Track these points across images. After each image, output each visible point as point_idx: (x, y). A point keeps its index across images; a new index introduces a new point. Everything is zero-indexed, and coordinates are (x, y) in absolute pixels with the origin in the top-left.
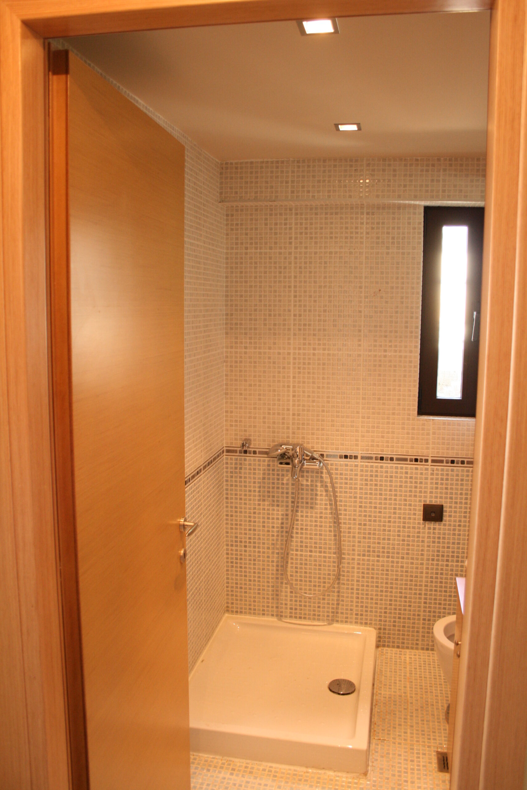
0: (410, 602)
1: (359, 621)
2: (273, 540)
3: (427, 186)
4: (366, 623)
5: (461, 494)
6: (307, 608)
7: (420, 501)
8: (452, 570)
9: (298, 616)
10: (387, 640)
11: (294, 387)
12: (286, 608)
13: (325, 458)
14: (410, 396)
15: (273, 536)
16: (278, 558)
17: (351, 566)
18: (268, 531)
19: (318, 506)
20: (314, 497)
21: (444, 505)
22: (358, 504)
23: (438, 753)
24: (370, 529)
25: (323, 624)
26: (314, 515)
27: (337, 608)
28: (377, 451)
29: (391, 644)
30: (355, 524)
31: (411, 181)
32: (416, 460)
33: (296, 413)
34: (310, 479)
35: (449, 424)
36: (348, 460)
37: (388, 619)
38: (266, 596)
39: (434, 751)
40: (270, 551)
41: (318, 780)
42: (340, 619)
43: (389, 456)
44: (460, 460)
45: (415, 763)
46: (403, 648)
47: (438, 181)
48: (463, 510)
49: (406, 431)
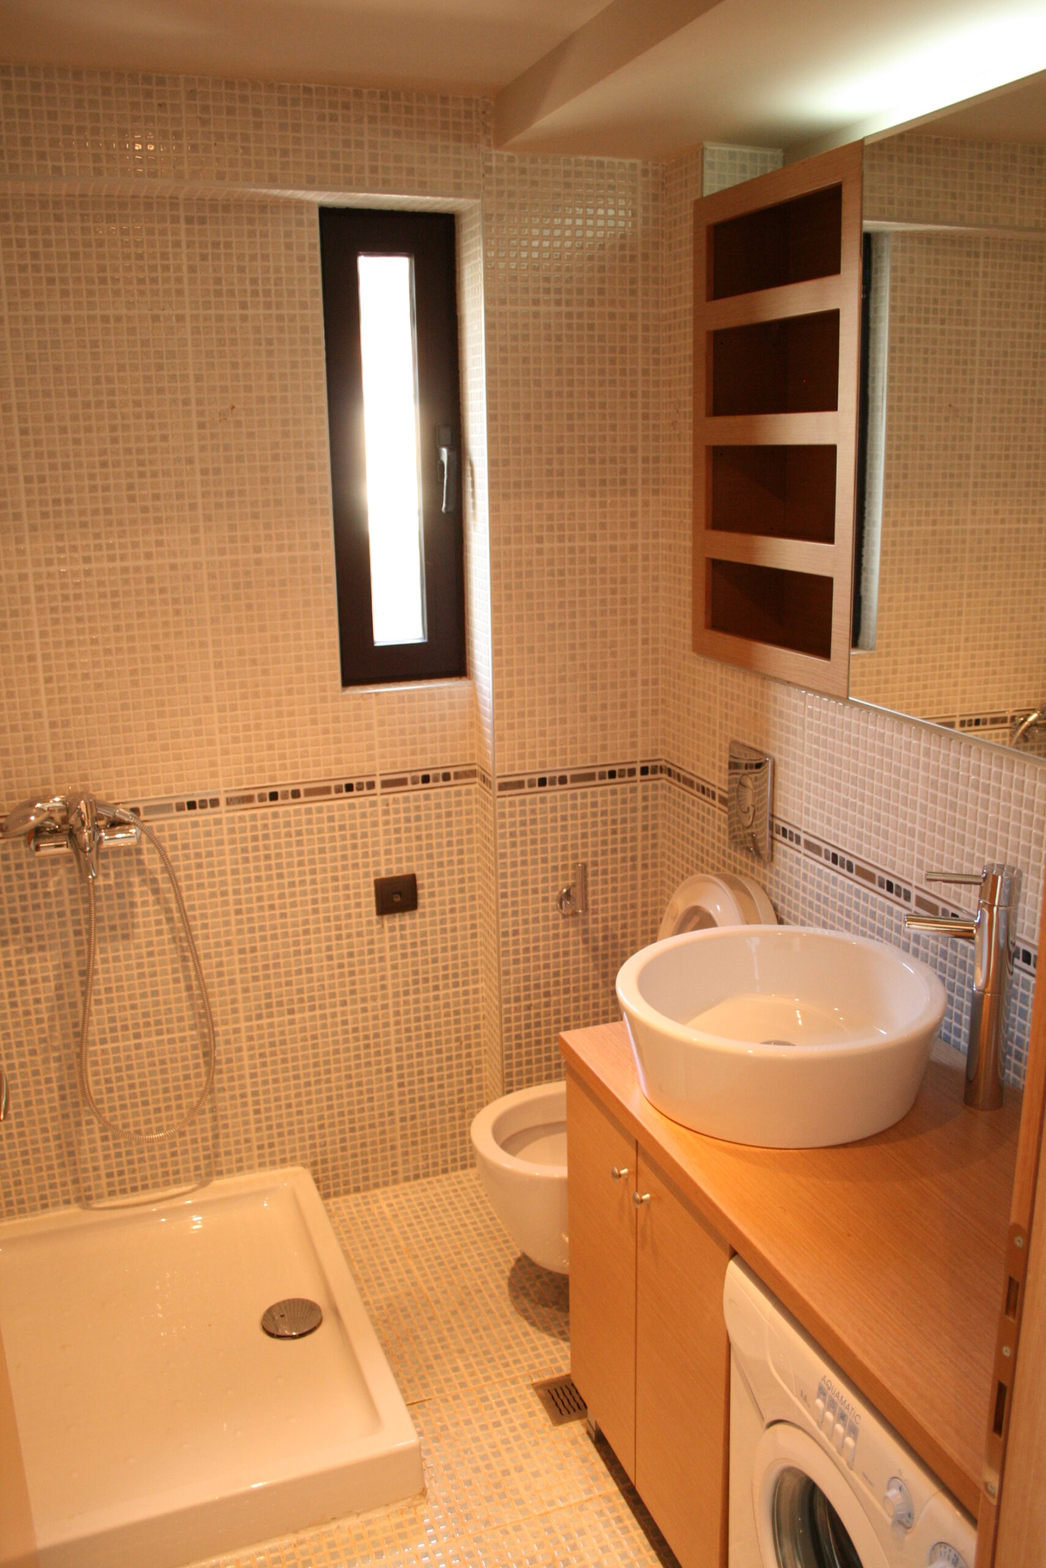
0: (370, 1091)
1: (267, 1159)
2: (42, 1031)
3: (335, 155)
4: (283, 1161)
5: (450, 844)
6: (148, 1164)
7: (367, 875)
8: (447, 1005)
9: (128, 1186)
10: (331, 1182)
11: (46, 657)
12: (98, 1177)
13: (143, 817)
14: (321, 647)
15: (40, 1021)
16: (60, 1069)
17: (233, 1046)
18: (27, 1013)
19: (141, 930)
20: (128, 910)
21: (417, 873)
22: (232, 908)
23: (537, 1387)
24: (266, 957)
25: (189, 1188)
26: (133, 952)
27: (216, 1146)
28: (262, 781)
29: (342, 1188)
30: (230, 953)
31: (297, 141)
32: (349, 788)
33: (59, 719)
34: (112, 872)
35: (411, 699)
36: (198, 811)
37: (328, 1139)
38: (44, 1164)
39: (528, 1386)
40: (39, 1058)
41: (333, 1550)
42: (224, 1168)
43: (290, 789)
44: (441, 772)
45: (505, 1426)
46: (367, 1188)
47: (359, 145)
48: (457, 877)
49: (320, 726)
